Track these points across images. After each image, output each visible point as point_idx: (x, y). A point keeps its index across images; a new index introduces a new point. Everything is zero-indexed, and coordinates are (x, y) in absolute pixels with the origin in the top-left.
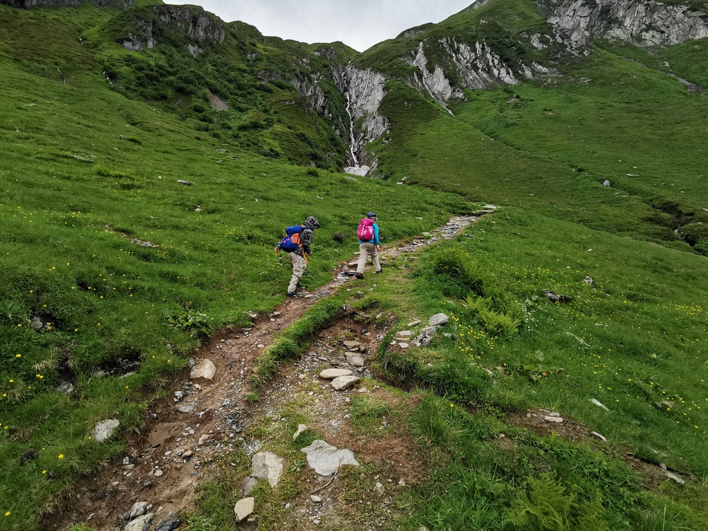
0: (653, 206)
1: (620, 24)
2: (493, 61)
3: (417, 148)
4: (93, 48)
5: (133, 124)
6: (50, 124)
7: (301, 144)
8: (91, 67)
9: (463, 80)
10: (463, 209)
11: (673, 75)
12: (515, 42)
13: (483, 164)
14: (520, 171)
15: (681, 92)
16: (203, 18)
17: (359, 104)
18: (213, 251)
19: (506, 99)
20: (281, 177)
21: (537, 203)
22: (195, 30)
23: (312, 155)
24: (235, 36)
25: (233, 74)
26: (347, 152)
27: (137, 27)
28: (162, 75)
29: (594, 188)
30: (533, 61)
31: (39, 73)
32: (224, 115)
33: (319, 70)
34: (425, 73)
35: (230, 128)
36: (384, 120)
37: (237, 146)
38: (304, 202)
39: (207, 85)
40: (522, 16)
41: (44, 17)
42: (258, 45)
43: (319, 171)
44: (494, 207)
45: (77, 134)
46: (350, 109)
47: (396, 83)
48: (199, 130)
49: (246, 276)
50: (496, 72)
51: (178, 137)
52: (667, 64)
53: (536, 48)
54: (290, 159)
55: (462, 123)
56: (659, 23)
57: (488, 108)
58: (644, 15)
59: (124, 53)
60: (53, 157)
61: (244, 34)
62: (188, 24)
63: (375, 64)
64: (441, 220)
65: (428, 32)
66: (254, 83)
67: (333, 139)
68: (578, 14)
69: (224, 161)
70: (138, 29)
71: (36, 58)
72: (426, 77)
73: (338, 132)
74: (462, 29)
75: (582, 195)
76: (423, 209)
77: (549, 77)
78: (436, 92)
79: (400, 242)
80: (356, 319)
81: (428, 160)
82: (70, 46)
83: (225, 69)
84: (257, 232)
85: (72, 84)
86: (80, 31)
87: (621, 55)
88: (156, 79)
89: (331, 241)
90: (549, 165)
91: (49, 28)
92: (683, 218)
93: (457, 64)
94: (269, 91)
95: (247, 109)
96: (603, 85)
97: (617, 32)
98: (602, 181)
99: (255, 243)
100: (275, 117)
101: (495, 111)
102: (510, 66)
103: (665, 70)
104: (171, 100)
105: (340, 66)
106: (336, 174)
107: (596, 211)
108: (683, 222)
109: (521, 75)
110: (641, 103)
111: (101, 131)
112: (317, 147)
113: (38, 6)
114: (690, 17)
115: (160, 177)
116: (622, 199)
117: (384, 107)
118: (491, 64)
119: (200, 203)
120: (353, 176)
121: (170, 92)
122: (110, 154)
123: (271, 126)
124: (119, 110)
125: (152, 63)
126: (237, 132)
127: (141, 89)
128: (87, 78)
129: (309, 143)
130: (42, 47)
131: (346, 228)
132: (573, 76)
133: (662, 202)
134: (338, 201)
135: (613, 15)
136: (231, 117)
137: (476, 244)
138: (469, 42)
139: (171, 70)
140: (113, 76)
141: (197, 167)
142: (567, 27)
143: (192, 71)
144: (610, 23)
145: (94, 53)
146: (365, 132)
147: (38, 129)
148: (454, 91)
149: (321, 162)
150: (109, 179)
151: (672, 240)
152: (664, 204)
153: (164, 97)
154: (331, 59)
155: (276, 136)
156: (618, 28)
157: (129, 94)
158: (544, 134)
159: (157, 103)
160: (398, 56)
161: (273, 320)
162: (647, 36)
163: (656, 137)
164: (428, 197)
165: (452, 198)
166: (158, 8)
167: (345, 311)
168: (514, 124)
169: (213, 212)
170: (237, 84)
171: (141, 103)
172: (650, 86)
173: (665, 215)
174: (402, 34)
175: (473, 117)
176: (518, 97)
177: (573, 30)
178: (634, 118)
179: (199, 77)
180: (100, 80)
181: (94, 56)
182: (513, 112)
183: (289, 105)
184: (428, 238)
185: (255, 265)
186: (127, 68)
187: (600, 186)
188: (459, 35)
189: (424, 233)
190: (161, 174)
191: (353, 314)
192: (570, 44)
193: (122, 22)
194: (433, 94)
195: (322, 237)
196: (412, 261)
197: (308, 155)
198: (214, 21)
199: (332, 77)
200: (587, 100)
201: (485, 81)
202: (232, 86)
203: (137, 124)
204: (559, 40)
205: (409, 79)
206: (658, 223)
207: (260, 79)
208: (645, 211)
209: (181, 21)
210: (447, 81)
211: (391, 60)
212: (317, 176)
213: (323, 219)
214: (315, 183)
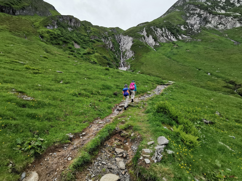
0: (226, 82)
1: (210, 23)
2: (168, 34)
3: (143, 62)
4: (37, 28)
5: (47, 52)
6: (15, 51)
7: (104, 59)
8: (35, 34)
9: (159, 39)
10: (161, 82)
11: (229, 39)
12: (175, 28)
13: (166, 67)
14: (179, 69)
15: (232, 44)
16: (73, 19)
17: (124, 47)
18: (61, 101)
19: (173, 46)
20: (96, 71)
21: (185, 81)
22: (71, 23)
23: (108, 63)
24: (84, 25)
25: (82, 37)
26: (120, 62)
27: (52, 22)
28: (58, 37)
29: (205, 76)
30: (182, 34)
31: (18, 36)
32: (79, 50)
33: (111, 36)
34: (146, 37)
35: (80, 54)
36: (132, 52)
37: (82, 60)
38: (104, 80)
39: (74, 40)
40: (178, 20)
41: (21, 18)
42: (91, 28)
43: (110, 68)
44: (172, 82)
45: (24, 55)
46: (121, 48)
47: (136, 40)
48: (69, 54)
49: (73, 113)
50: (169, 37)
51: (62, 57)
52: (227, 35)
53: (183, 30)
54: (100, 65)
55: (159, 53)
56: (223, 22)
57: (167, 49)
58: (218, 19)
59: (47, 30)
60: (11, 62)
61: (86, 25)
62: (68, 21)
63: (130, 34)
64: (154, 87)
65: (147, 25)
66: (89, 40)
67: (115, 58)
68: (196, 19)
69: (76, 65)
70: (52, 23)
71: (17, 31)
72: (146, 38)
73: (117, 56)
74: (158, 24)
75: (201, 78)
76: (147, 83)
77: (187, 39)
78: (150, 43)
79: (139, 95)
80: (121, 135)
81: (147, 65)
82: (29, 27)
83: (80, 35)
84: (83, 92)
85: (29, 39)
86: (33, 23)
87: (211, 32)
88: (57, 38)
89: (113, 95)
90: (189, 68)
91: (22, 22)
92: (237, 86)
93: (157, 34)
94: (94, 42)
95: (86, 48)
96: (206, 42)
97: (209, 25)
98: (207, 73)
99: (81, 96)
100: (96, 51)
101: (170, 50)
102: (174, 35)
103: (226, 37)
104: (61, 45)
105: (118, 35)
106: (116, 70)
107: (206, 83)
108: (237, 88)
109: (178, 38)
110: (219, 48)
111: (34, 54)
112: (110, 60)
113: (19, 15)
114: (234, 20)
115: (50, 70)
116: (215, 79)
117: (133, 48)
118: (168, 35)
119: (62, 79)
120: (121, 70)
121: (61, 42)
122: (34, 62)
123: (94, 53)
124: (43, 48)
125: (56, 33)
126: (82, 55)
127: (52, 41)
128: (34, 37)
129: (107, 59)
130: (20, 28)
131: (119, 90)
132: (195, 39)
133: (229, 81)
134: (116, 79)
135: (208, 20)
136: (81, 50)
137: (169, 97)
138: (160, 28)
139: (62, 35)
140: (42, 37)
141: (66, 67)
142: (193, 23)
143: (69, 36)
144: (207, 22)
145: (37, 30)
146: (126, 56)
147: (9, 52)
148: (156, 43)
149: (111, 66)
150: (29, 70)
151: (234, 94)
152: (230, 81)
153: (59, 44)
154: (115, 33)
155: (96, 57)
156: (209, 24)
157: (47, 43)
158: (186, 57)
159: (56, 46)
160: (137, 32)
161: (81, 137)
162: (219, 26)
163: (225, 59)
164: (149, 78)
165: (157, 79)
166: (59, 16)
167: (117, 130)
168: (176, 54)
169: (67, 83)
170: (83, 40)
171: (51, 45)
172: (221, 42)
173: (231, 85)
174: (138, 25)
175: (162, 51)
176: (177, 45)
177: (195, 24)
178: (217, 53)
179: (71, 38)
180: (38, 38)
181: (37, 31)
182: (176, 50)
183: (100, 47)
184: (150, 94)
185: (78, 107)
186: (47, 35)
187: (207, 75)
188: (157, 25)
189: (148, 92)
190: (51, 69)
191: (120, 132)
192: (194, 29)
193: (47, 20)
194: (149, 44)
195: (109, 93)
196: (145, 104)
197: (106, 63)
198: (77, 21)
199: (115, 38)
200: (200, 47)
201: (166, 40)
202: (82, 41)
203: (48, 52)
204: (190, 27)
205: (141, 39)
206: (228, 88)
207: (91, 39)
208: (223, 84)
209: (66, 20)
210: (153, 40)
211: (135, 33)
212: (109, 70)
213: (110, 86)
214: (108, 73)
